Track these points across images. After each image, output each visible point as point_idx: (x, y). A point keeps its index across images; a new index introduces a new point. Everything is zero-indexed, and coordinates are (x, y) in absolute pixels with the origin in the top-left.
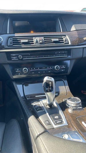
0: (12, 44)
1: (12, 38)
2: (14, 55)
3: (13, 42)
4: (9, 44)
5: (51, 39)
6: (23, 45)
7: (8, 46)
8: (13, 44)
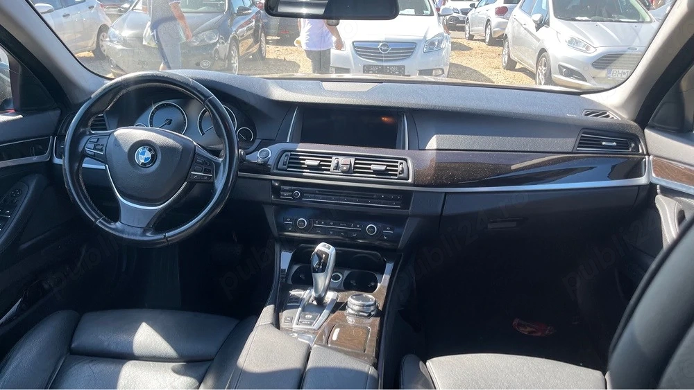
0: (286, 167)
1: (289, 153)
2: (287, 188)
3: (289, 163)
4: (280, 165)
5: (370, 164)
6: (308, 171)
7: (279, 170)
8: (289, 167)
